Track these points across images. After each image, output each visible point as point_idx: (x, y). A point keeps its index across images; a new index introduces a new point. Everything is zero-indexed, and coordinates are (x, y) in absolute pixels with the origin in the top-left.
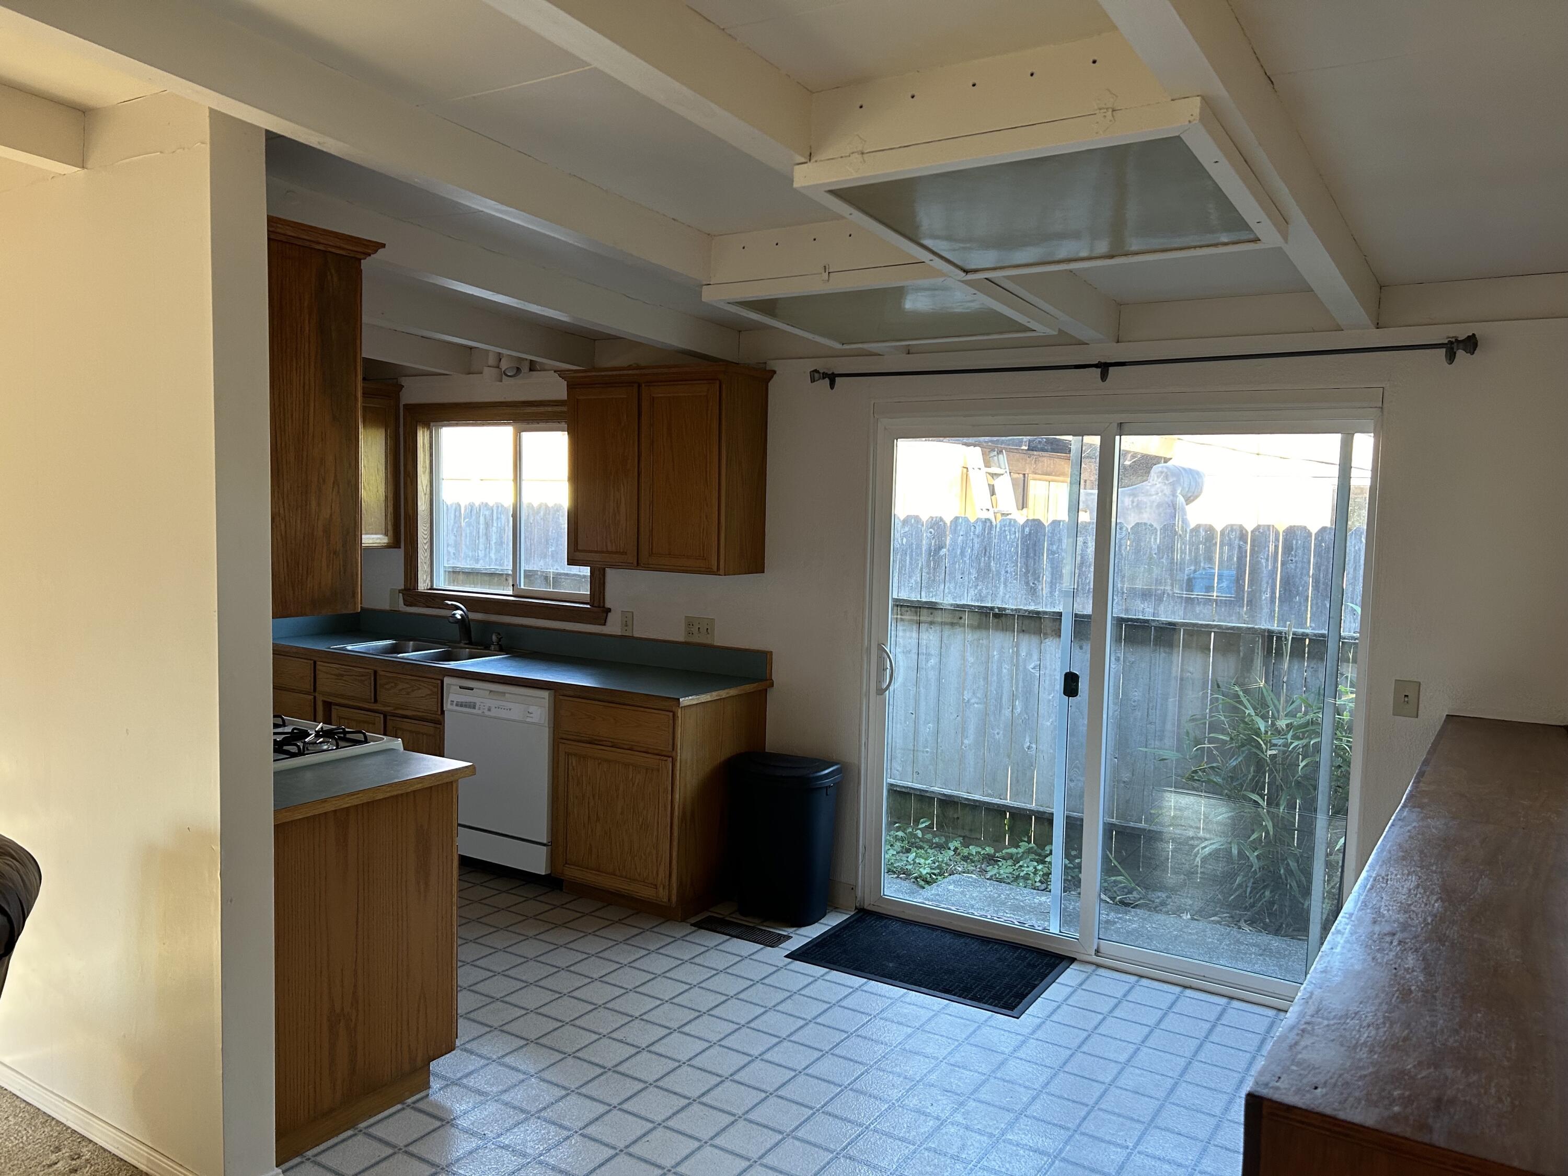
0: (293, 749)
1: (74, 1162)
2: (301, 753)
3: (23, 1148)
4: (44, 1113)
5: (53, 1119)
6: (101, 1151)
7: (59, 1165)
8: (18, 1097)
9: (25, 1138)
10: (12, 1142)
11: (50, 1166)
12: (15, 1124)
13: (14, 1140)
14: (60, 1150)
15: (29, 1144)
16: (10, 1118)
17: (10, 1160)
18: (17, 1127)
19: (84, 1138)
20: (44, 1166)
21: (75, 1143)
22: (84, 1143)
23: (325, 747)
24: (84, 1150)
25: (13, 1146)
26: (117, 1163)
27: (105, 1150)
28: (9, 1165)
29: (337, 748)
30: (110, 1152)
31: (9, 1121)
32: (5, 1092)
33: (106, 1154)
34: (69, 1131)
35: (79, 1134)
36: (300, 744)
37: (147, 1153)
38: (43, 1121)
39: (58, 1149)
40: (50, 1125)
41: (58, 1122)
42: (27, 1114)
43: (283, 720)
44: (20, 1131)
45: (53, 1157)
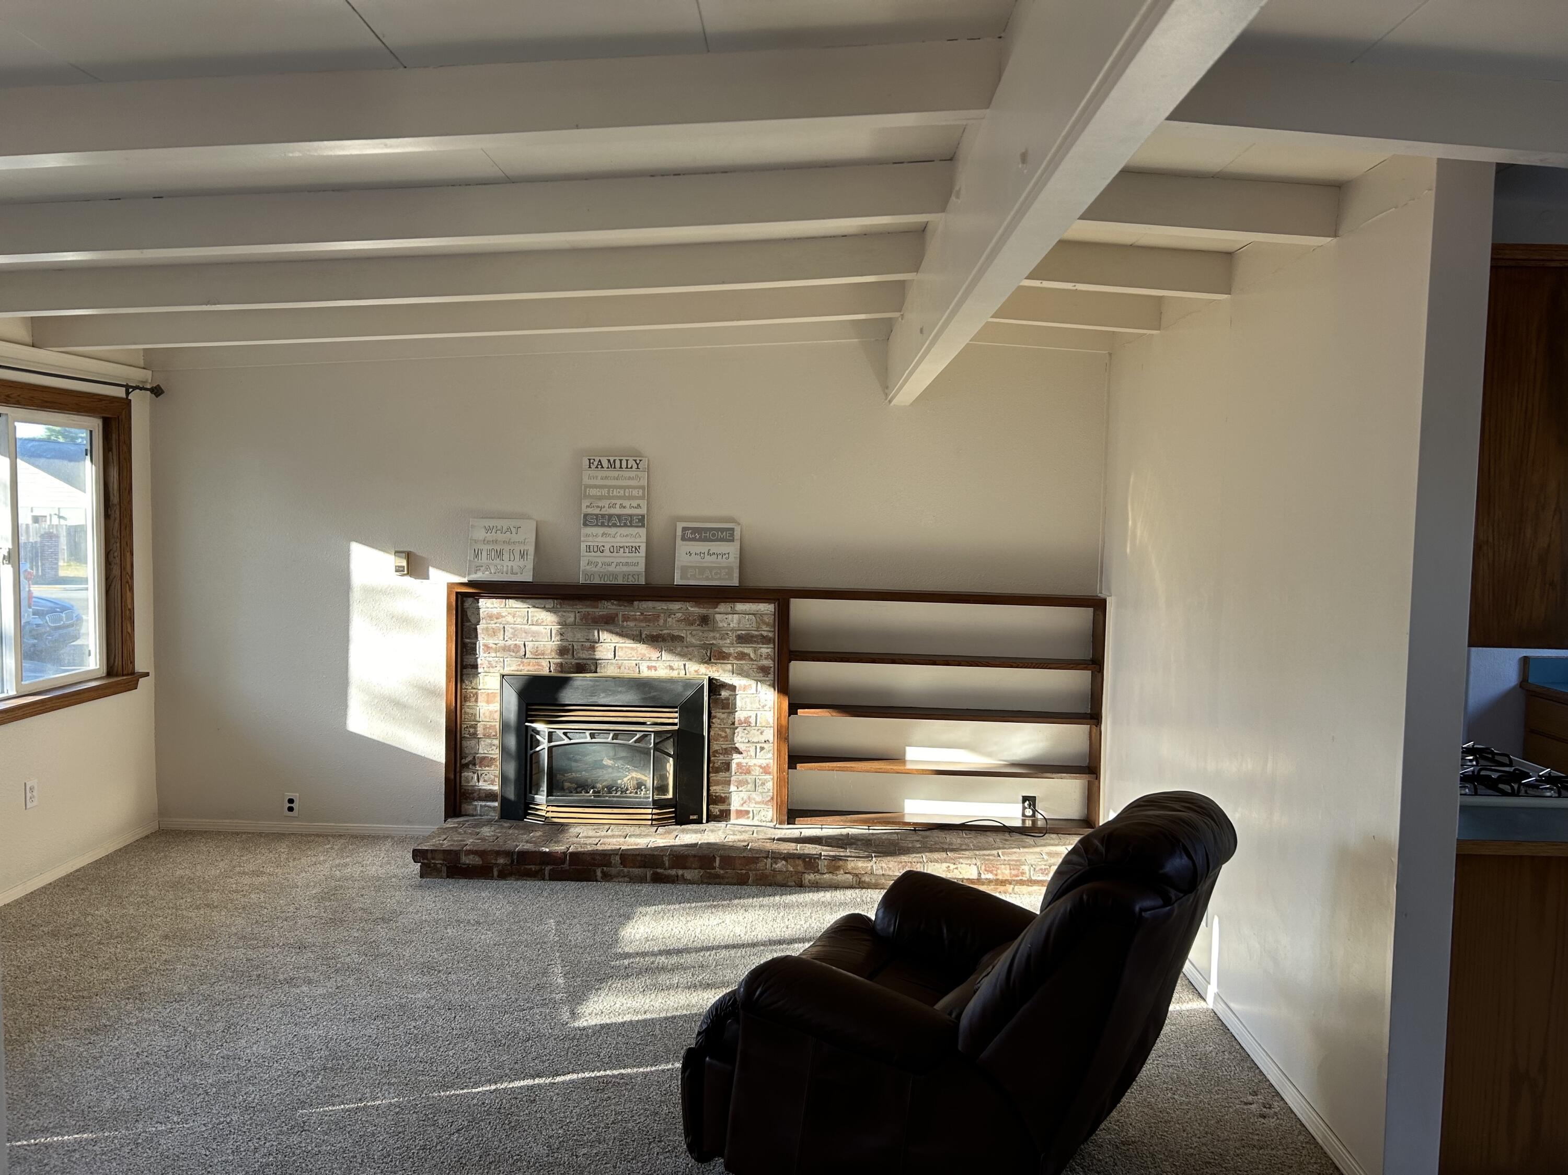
0: (1507, 788)
1: (1265, 1110)
2: (1514, 794)
3: (1229, 1080)
4: (1252, 1060)
5: (1258, 1068)
6: (1289, 1111)
7: (1252, 1106)
8: (1236, 1039)
9: (1233, 1073)
10: (1223, 1072)
11: (1246, 1104)
12: (1228, 1059)
13: (1224, 1071)
14: (1257, 1095)
15: (1234, 1079)
16: (1226, 1053)
17: (1218, 1085)
18: (1229, 1062)
19: (1278, 1094)
20: (1241, 1102)
21: (1270, 1095)
22: (1276, 1098)
23: (1548, 794)
24: (1276, 1104)
25: (1223, 1075)
26: (1298, 1126)
27: (1292, 1112)
28: (1216, 1088)
29: (1559, 796)
30: (1296, 1115)
31: (1225, 1055)
32: (1227, 1031)
33: (1292, 1115)
34: (1268, 1083)
35: (1275, 1089)
36: (1516, 786)
37: (1324, 1129)
38: (1250, 1066)
39: (1255, 1093)
40: (1254, 1072)
41: (1261, 1071)
42: (1238, 1055)
43: (1510, 760)
44: (1230, 1066)
45: (1250, 1098)
